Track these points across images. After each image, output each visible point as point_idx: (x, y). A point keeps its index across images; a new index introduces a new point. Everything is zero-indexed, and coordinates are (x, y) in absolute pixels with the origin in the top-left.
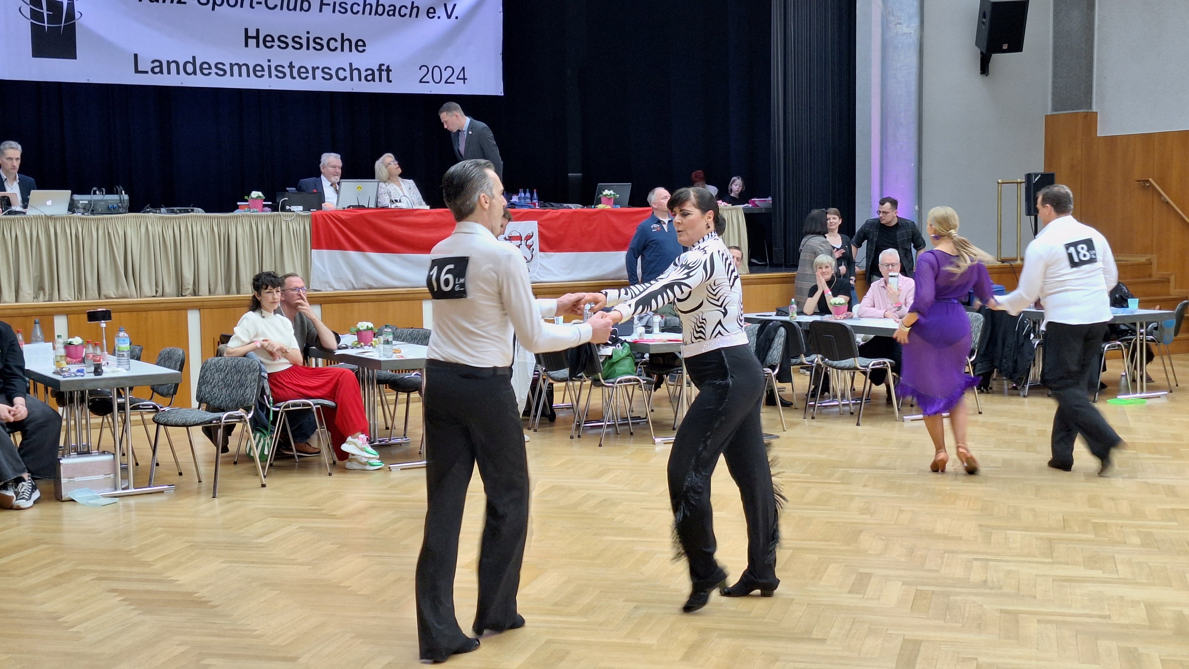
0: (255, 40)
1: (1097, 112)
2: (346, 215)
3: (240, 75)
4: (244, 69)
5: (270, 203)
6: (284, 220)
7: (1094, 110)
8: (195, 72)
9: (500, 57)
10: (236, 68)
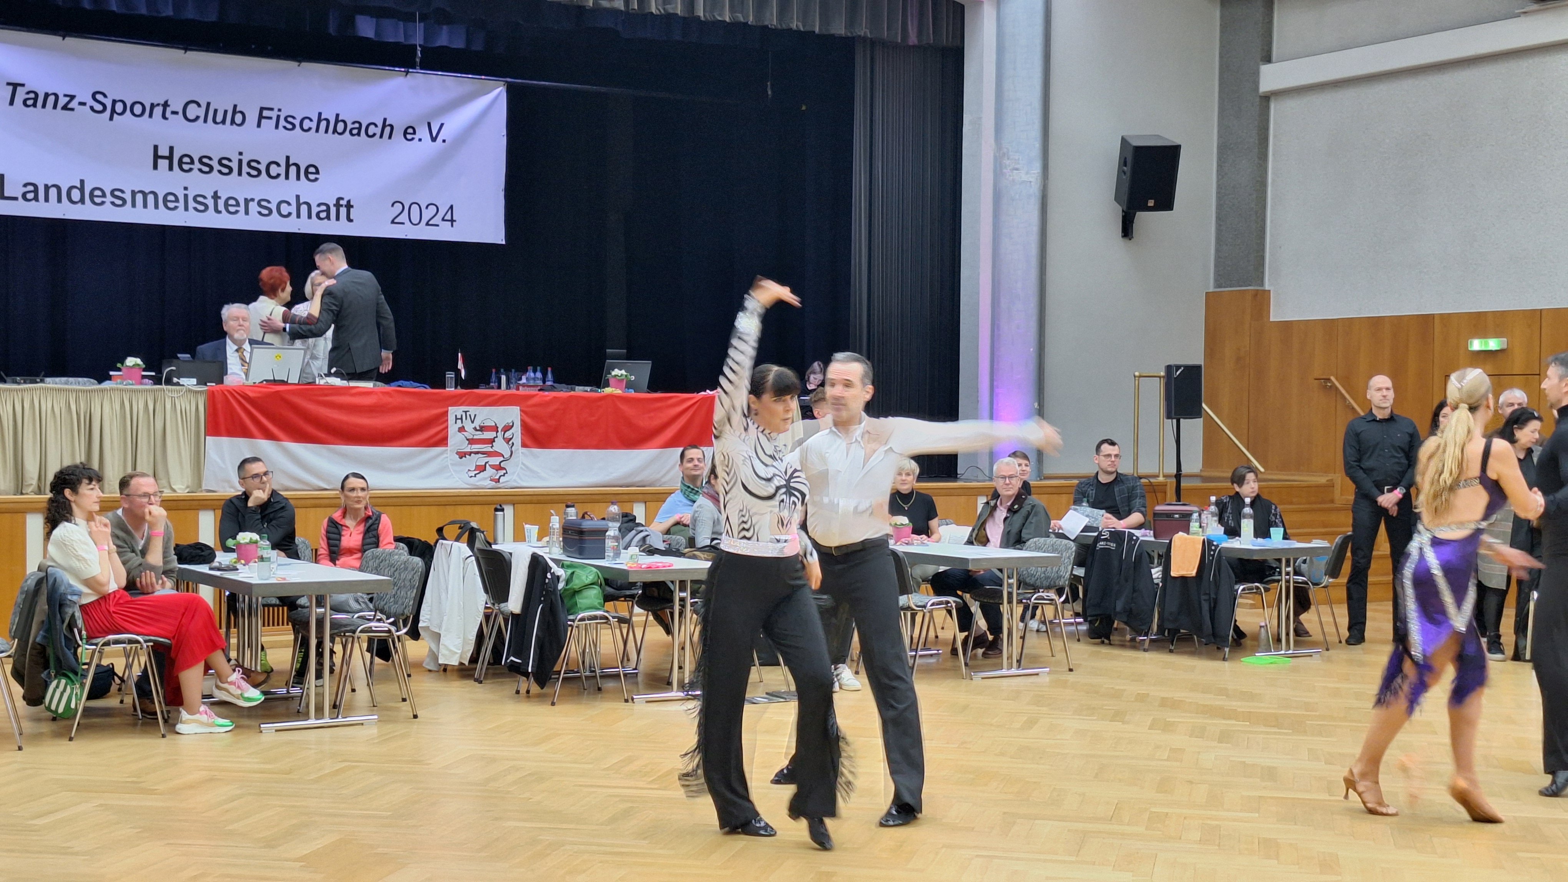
0: (167, 162)
1: (1270, 291)
2: (255, 392)
3: (145, 206)
4: (151, 198)
5: (153, 374)
6: (169, 397)
7: (1267, 287)
8: (82, 201)
9: (502, 194)
10: (139, 197)
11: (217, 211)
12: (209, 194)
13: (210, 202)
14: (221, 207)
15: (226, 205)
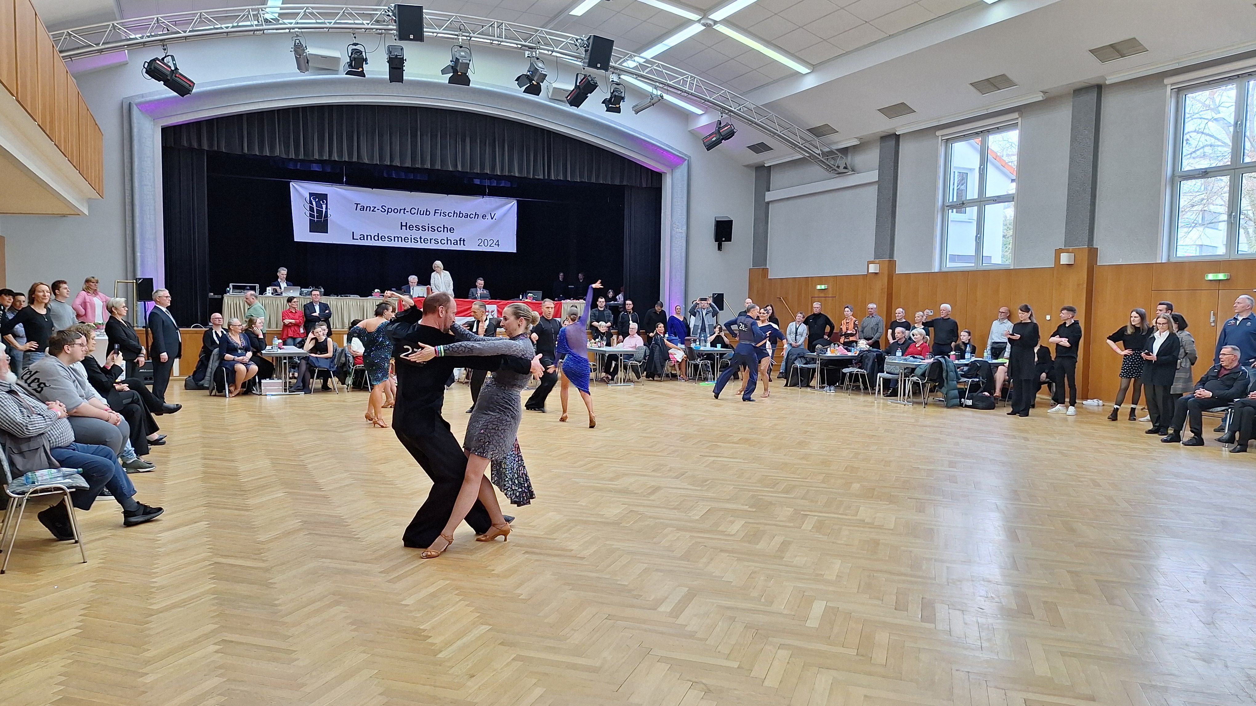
0: (405, 227)
3: (398, 241)
4: (400, 239)
8: (378, 240)
10: (396, 239)
11: (421, 242)
12: (419, 237)
13: (419, 240)
14: (422, 241)
15: (424, 241)
